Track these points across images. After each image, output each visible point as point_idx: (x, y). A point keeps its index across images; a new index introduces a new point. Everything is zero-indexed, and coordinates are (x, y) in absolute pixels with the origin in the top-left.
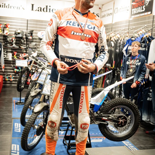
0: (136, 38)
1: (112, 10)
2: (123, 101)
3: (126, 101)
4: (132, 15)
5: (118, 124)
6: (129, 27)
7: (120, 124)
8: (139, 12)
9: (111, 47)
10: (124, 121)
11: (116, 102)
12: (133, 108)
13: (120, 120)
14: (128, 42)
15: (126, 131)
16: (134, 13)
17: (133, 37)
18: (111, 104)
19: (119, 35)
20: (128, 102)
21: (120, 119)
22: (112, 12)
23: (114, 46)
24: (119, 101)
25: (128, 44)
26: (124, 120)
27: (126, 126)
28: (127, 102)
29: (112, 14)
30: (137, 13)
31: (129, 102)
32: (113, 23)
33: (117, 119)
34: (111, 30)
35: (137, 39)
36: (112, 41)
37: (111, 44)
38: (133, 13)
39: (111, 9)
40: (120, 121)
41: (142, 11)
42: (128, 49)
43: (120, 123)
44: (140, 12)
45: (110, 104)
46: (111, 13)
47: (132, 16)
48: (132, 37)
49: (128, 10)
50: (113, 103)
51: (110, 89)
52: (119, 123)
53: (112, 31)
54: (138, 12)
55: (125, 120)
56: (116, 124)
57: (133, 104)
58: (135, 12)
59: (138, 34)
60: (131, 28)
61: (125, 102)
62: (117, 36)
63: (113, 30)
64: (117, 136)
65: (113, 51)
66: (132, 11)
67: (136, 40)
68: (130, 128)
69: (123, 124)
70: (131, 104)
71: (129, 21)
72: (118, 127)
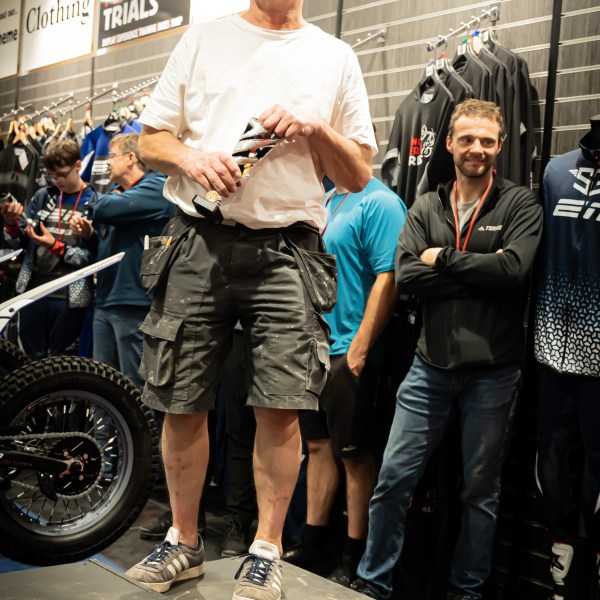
0: (125, 123)
1: (16, 18)
2: (79, 370)
3: (92, 369)
4: (103, 34)
5: (56, 476)
6: (92, 84)
7: (67, 479)
8: (133, 20)
9: (17, 174)
10: (84, 461)
11: (46, 372)
12: (124, 399)
13: (65, 459)
14: (90, 144)
15: (94, 510)
16: (114, 26)
17: (113, 121)
18: (20, 385)
19: (50, 120)
20: (100, 371)
21: (66, 454)
22: (18, 28)
23: (28, 167)
24: (61, 371)
25: (92, 153)
26: (86, 456)
27: (97, 489)
28: (96, 372)
29: (17, 36)
30: (125, 23)
31: (108, 374)
32: (24, 72)
33: (50, 455)
34: (13, 105)
35: (128, 126)
36: (19, 145)
37: (18, 157)
38: (107, 28)
39: (11, 13)
40: (69, 463)
41: (145, 15)
42: (92, 174)
43: (67, 472)
44: (137, 19)
45: (13, 386)
46: (10, 33)
47: (105, 37)
48: (108, 122)
49: (85, 15)
50: (29, 380)
51: (11, 310)
52: (61, 476)
53: (16, 108)
54: (130, 21)
55: (89, 459)
56: (47, 477)
57: (123, 383)
58: (117, 21)
59: (132, 108)
60: (101, 89)
61: (87, 371)
62: (39, 125)
63: (23, 106)
64: (55, 540)
65: (26, 190)
66: (102, 18)
67: (126, 129)
68: (115, 496)
69: (81, 478)
70: (114, 383)
71: (93, 59)
72: (59, 495)
